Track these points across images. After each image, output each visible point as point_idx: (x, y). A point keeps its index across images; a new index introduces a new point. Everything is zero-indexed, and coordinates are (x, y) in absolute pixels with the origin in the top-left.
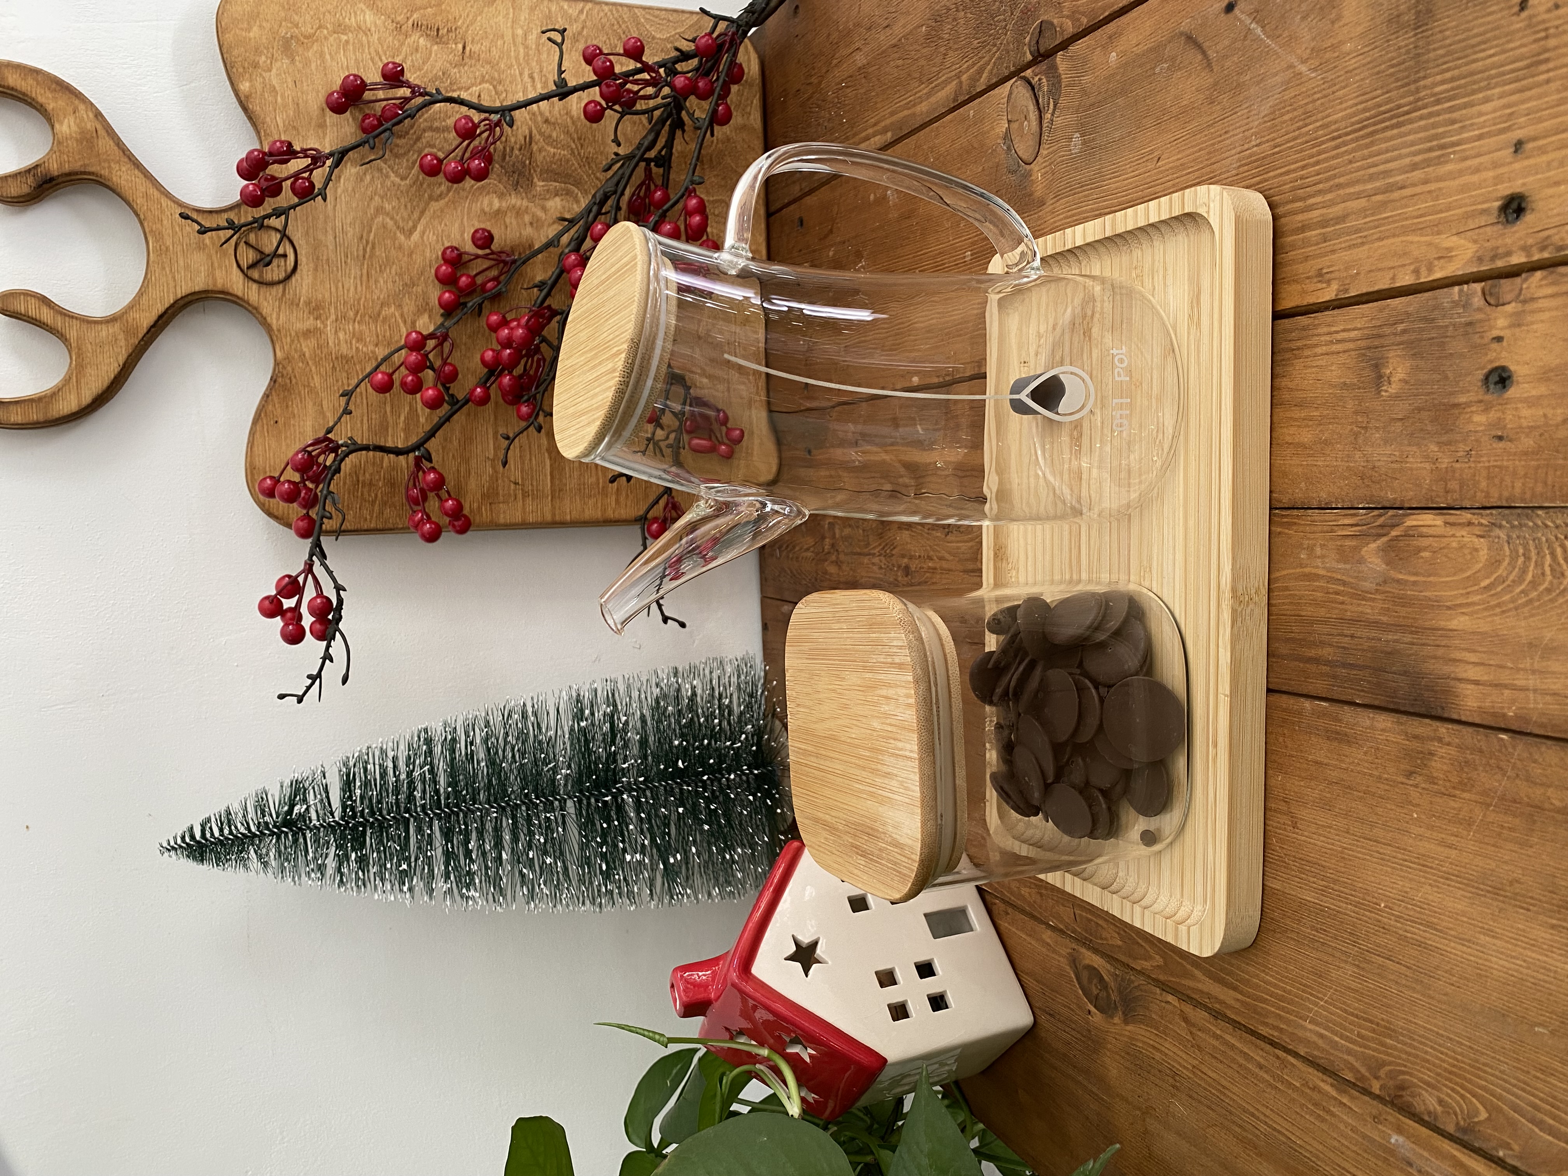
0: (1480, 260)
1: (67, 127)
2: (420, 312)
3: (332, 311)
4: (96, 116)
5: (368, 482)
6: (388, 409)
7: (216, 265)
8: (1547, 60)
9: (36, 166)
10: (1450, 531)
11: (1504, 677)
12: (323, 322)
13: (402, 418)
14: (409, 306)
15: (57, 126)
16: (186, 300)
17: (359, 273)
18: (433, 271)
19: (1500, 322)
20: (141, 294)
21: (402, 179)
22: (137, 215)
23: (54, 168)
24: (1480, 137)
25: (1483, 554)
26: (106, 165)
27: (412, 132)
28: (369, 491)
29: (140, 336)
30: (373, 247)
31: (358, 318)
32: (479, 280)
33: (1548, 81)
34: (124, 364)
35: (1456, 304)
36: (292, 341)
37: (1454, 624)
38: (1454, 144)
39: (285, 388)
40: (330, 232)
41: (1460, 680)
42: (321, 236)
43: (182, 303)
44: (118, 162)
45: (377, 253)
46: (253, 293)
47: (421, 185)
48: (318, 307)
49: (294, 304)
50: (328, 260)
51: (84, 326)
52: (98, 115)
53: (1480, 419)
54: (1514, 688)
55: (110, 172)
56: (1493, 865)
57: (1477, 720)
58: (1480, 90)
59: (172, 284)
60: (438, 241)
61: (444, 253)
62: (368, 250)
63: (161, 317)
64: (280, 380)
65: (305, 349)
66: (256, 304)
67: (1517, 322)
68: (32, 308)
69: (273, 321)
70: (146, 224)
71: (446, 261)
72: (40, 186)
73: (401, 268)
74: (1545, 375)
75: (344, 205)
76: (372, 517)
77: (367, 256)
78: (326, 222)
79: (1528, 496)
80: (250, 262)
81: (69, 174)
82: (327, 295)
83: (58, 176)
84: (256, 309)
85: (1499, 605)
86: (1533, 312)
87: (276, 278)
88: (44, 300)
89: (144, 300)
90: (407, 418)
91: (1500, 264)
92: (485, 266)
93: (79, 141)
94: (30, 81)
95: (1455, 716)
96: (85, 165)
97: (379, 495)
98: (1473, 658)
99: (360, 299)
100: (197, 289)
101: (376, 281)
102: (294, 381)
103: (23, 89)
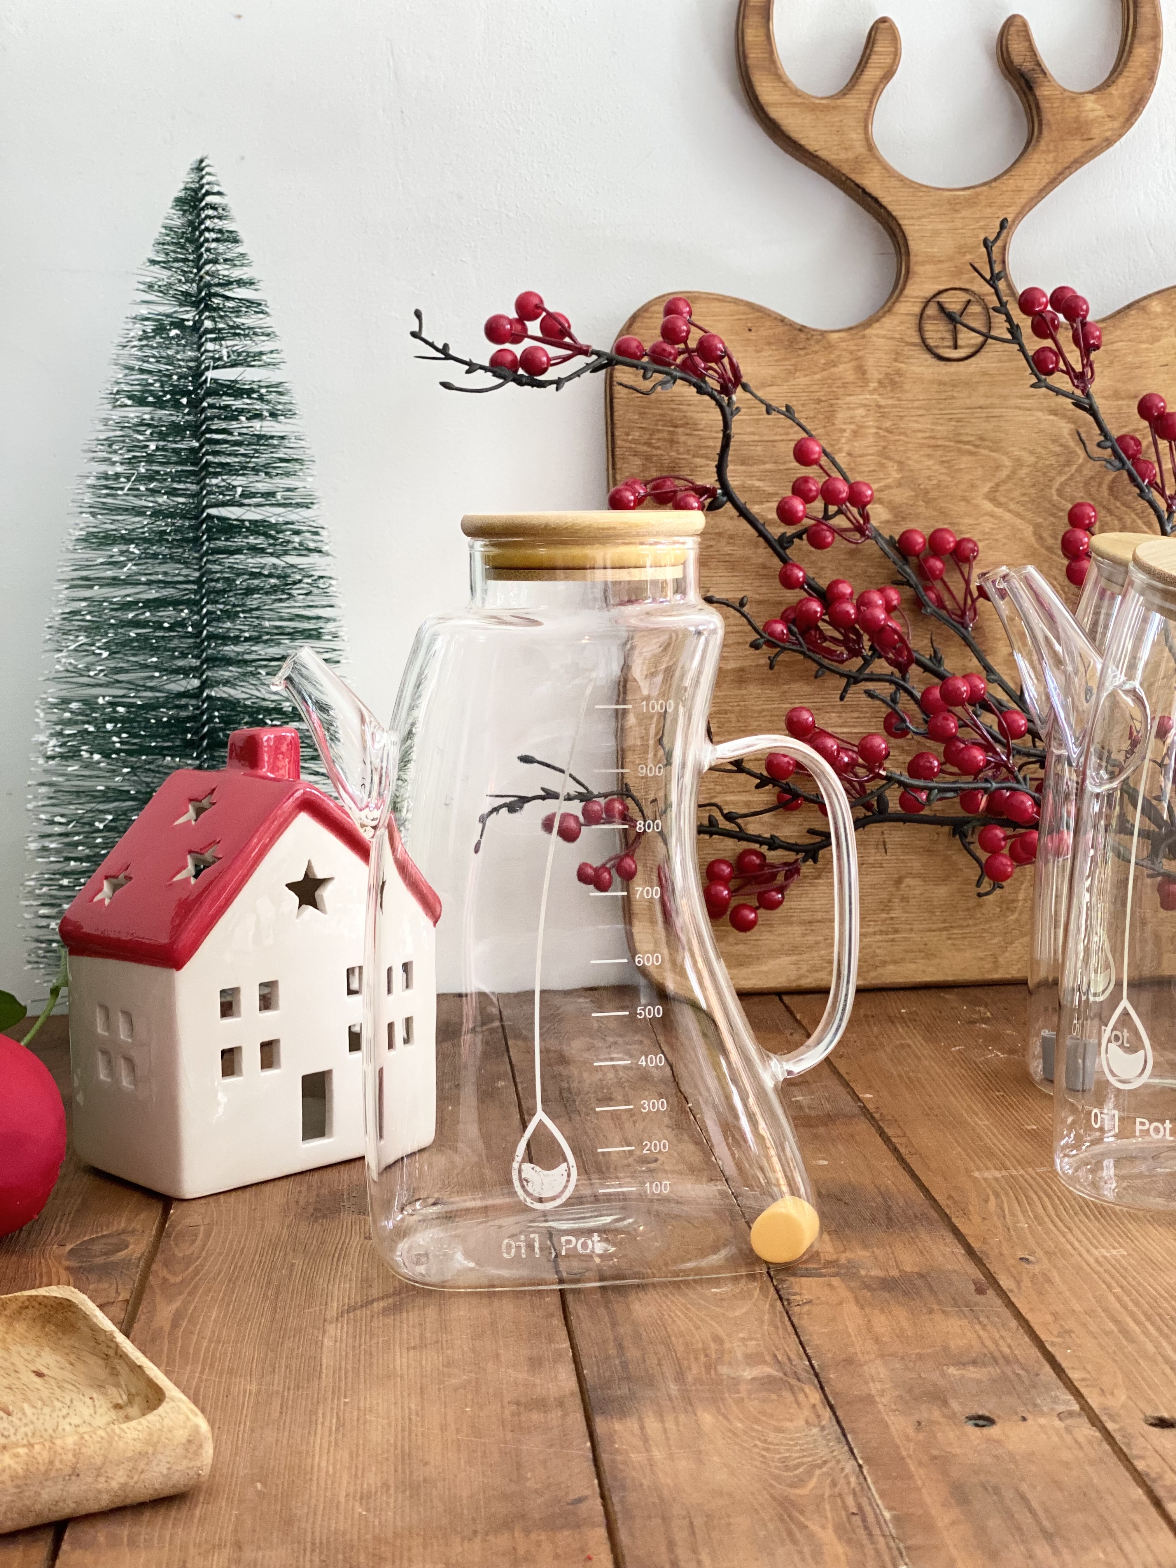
1: (1092, 107)
2: (892, 507)
3: (890, 402)
4: (1107, 139)
5: (675, 438)
6: (768, 466)
7: (940, 266)
9: (1044, 73)
10: (806, 1407)
11: (657, 1441)
12: (875, 390)
13: (758, 484)
14: (901, 496)
15: (1092, 97)
16: (897, 231)
17: (939, 435)
18: (946, 526)
19: (1043, 1420)
20: (903, 180)
21: (1058, 490)
22: (995, 180)
23: (1043, 92)
25: (788, 1424)
26: (1051, 147)
27: (1118, 504)
28: (664, 440)
29: (852, 176)
30: (971, 453)
31: (882, 433)
32: (938, 585)
34: (817, 157)
35: (1054, 1397)
36: (851, 353)
37: (703, 1414)
39: (793, 341)
40: (988, 401)
41: (640, 1420)
42: (982, 390)
43: (894, 226)
44: (1055, 161)
45: (965, 459)
46: (908, 307)
47: (1053, 515)
48: (893, 383)
49: (898, 356)
50: (953, 398)
51: (861, 115)
52: (1109, 142)
53: (936, 1414)
54: (647, 1446)
55: (1043, 152)
57: (599, 1431)
59: (916, 214)
60: (984, 533)
61: (969, 540)
62: (967, 447)
63: (876, 200)
64: (803, 336)
65: (841, 368)
66: (895, 309)
67: (1045, 1427)
68: (879, 60)
69: (875, 330)
70: (984, 188)
71: (959, 543)
72: (1022, 75)
73: (947, 487)
75: (1022, 418)
76: (630, 442)
77: (960, 445)
78: (1000, 396)
80: (946, 306)
81: (1038, 108)
82: (909, 396)
83: (1035, 96)
84: (889, 311)
86: (1057, 1433)
87: (928, 335)
88: (888, 74)
89: (894, 182)
90: (758, 490)
92: (955, 592)
93: (1077, 119)
94: (1141, 72)
96: (1049, 124)
97: (659, 452)
99: (907, 436)
100: (911, 243)
101: (929, 456)
102: (801, 353)
103: (1130, 63)
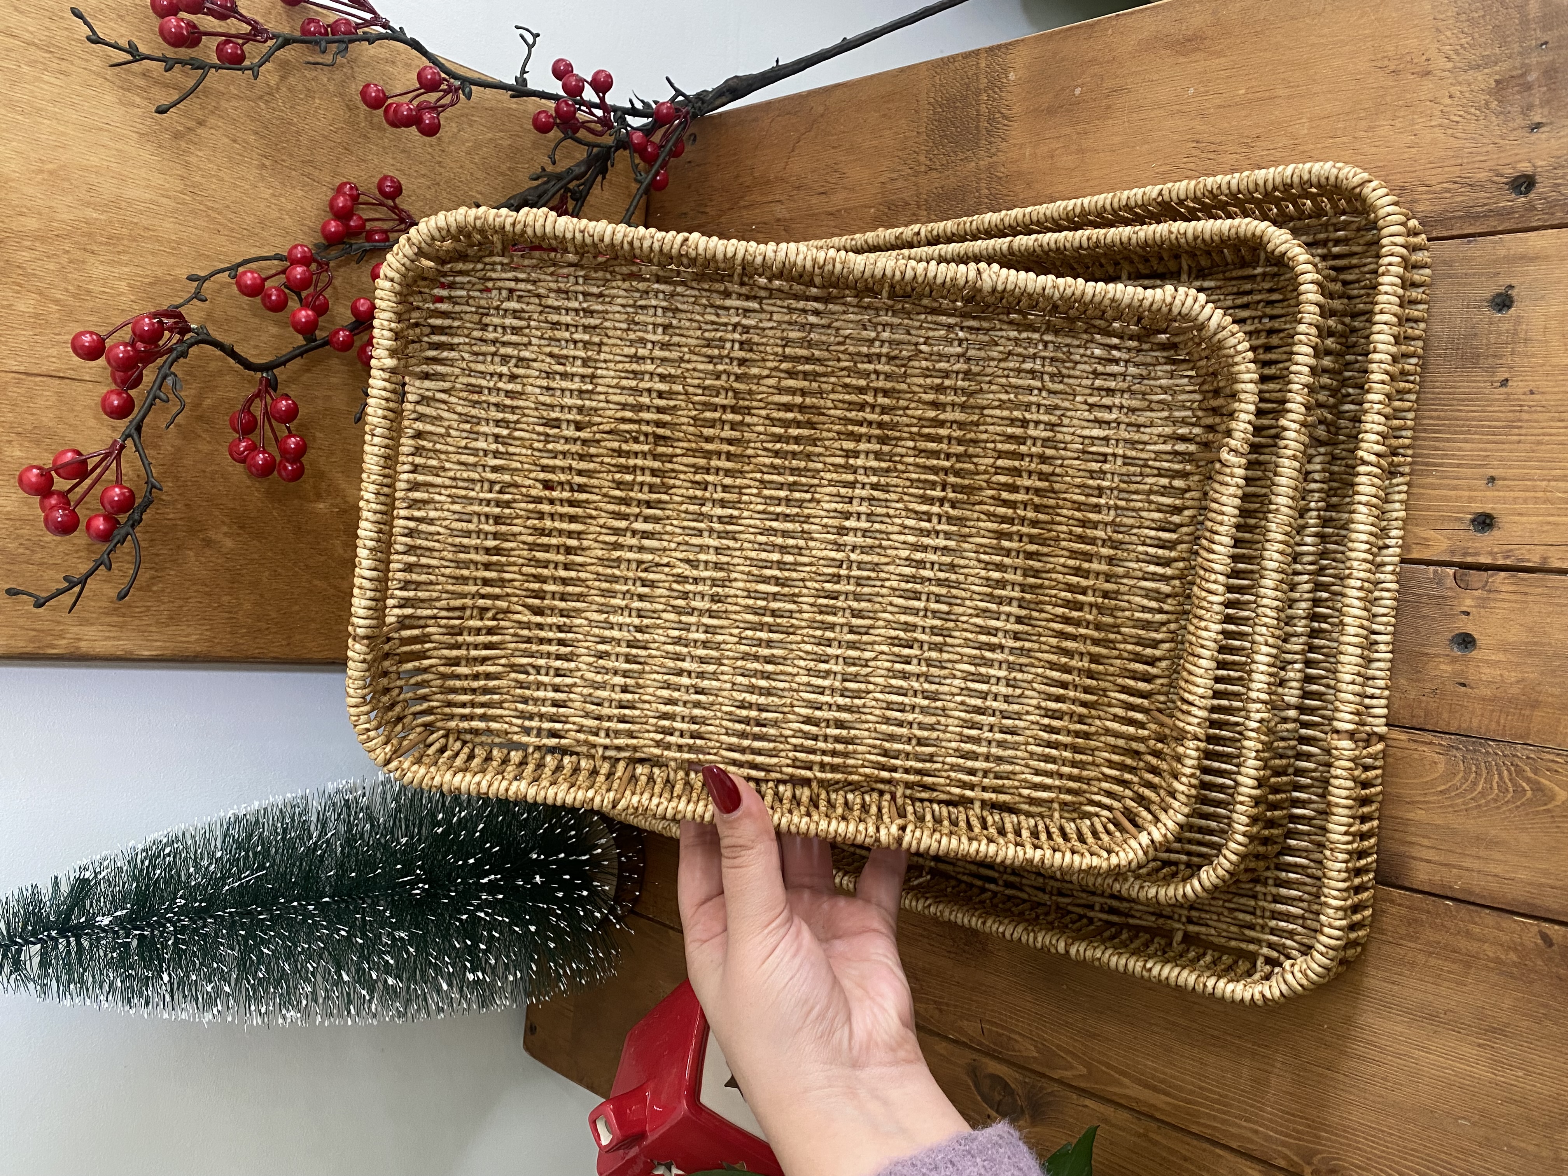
0: (1453, 553)
8: (1520, 427)
10: (1413, 746)
11: (1453, 859)
19: (1468, 602)
24: (1459, 466)
25: (1441, 767)
33: (1519, 442)
35: (1431, 581)
37: (1411, 816)
38: (1435, 465)
41: (1414, 858)
53: (1446, 668)
54: (1461, 868)
56: (1431, 997)
57: (1427, 889)
58: (1462, 433)
67: (1482, 603)
74: (1503, 647)
79: (1483, 731)
85: (1451, 806)
86: (1496, 600)
91: (1469, 559)
95: (1407, 884)
98: (1426, 842)
